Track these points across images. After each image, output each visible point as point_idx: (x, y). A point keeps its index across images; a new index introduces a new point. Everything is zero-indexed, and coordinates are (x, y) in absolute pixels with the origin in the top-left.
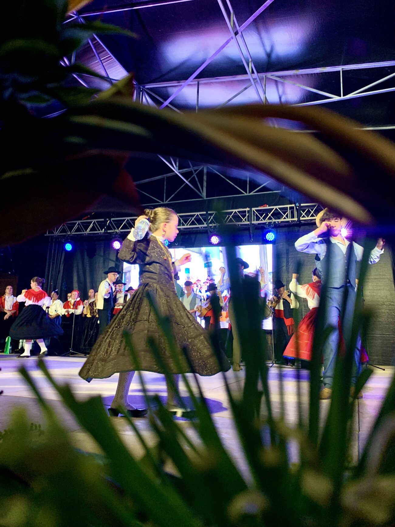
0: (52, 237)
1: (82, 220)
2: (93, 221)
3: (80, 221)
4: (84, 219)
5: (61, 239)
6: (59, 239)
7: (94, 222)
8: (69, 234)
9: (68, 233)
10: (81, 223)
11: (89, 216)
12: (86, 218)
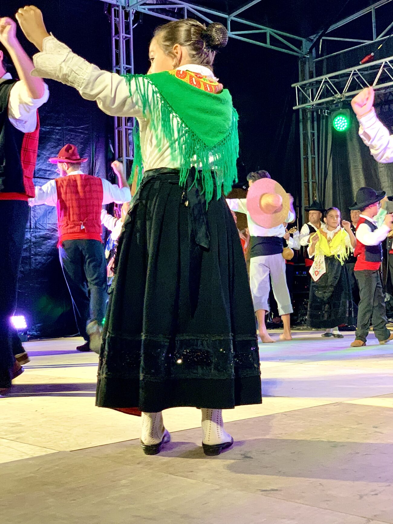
0: (304, 110)
1: (358, 64)
2: (383, 61)
3: (356, 68)
4: (363, 61)
5: (322, 111)
6: (317, 112)
7: (386, 63)
8: (339, 97)
9: (336, 95)
10: (359, 70)
11: (372, 54)
12: (366, 59)
